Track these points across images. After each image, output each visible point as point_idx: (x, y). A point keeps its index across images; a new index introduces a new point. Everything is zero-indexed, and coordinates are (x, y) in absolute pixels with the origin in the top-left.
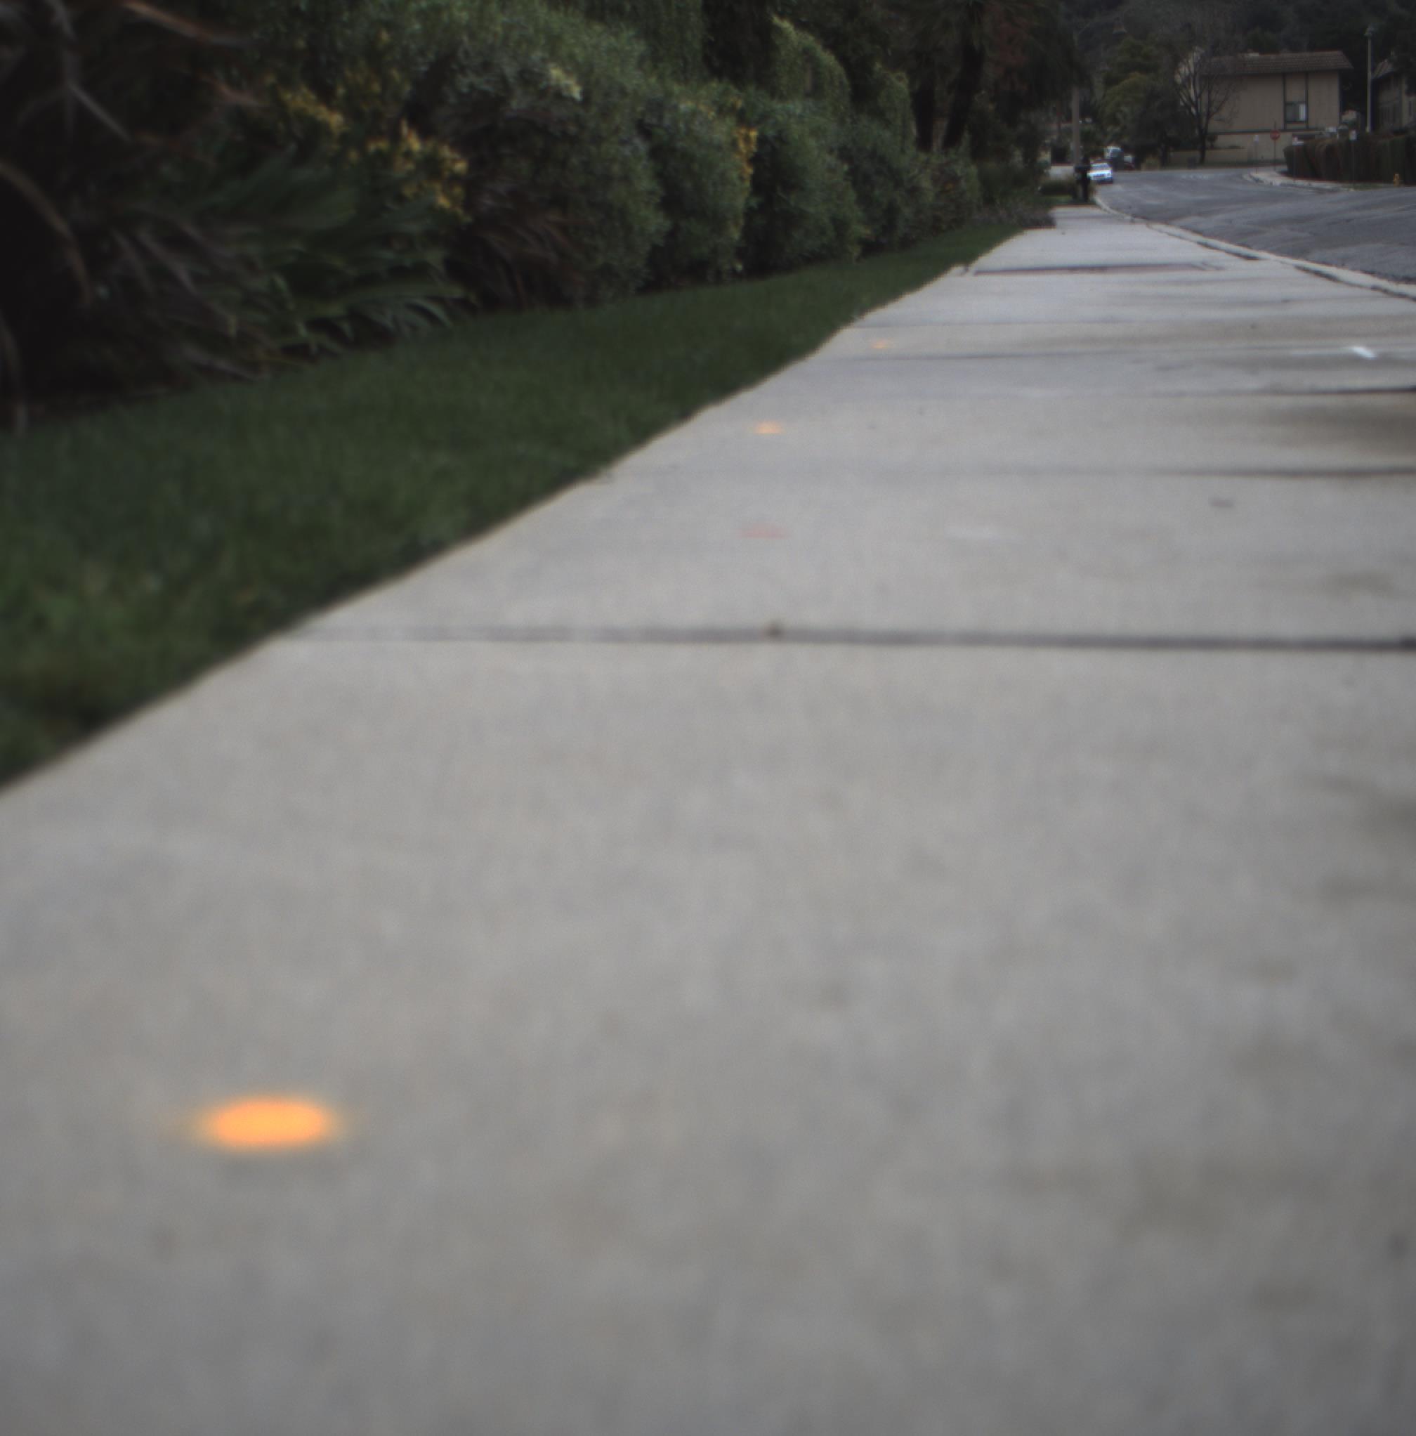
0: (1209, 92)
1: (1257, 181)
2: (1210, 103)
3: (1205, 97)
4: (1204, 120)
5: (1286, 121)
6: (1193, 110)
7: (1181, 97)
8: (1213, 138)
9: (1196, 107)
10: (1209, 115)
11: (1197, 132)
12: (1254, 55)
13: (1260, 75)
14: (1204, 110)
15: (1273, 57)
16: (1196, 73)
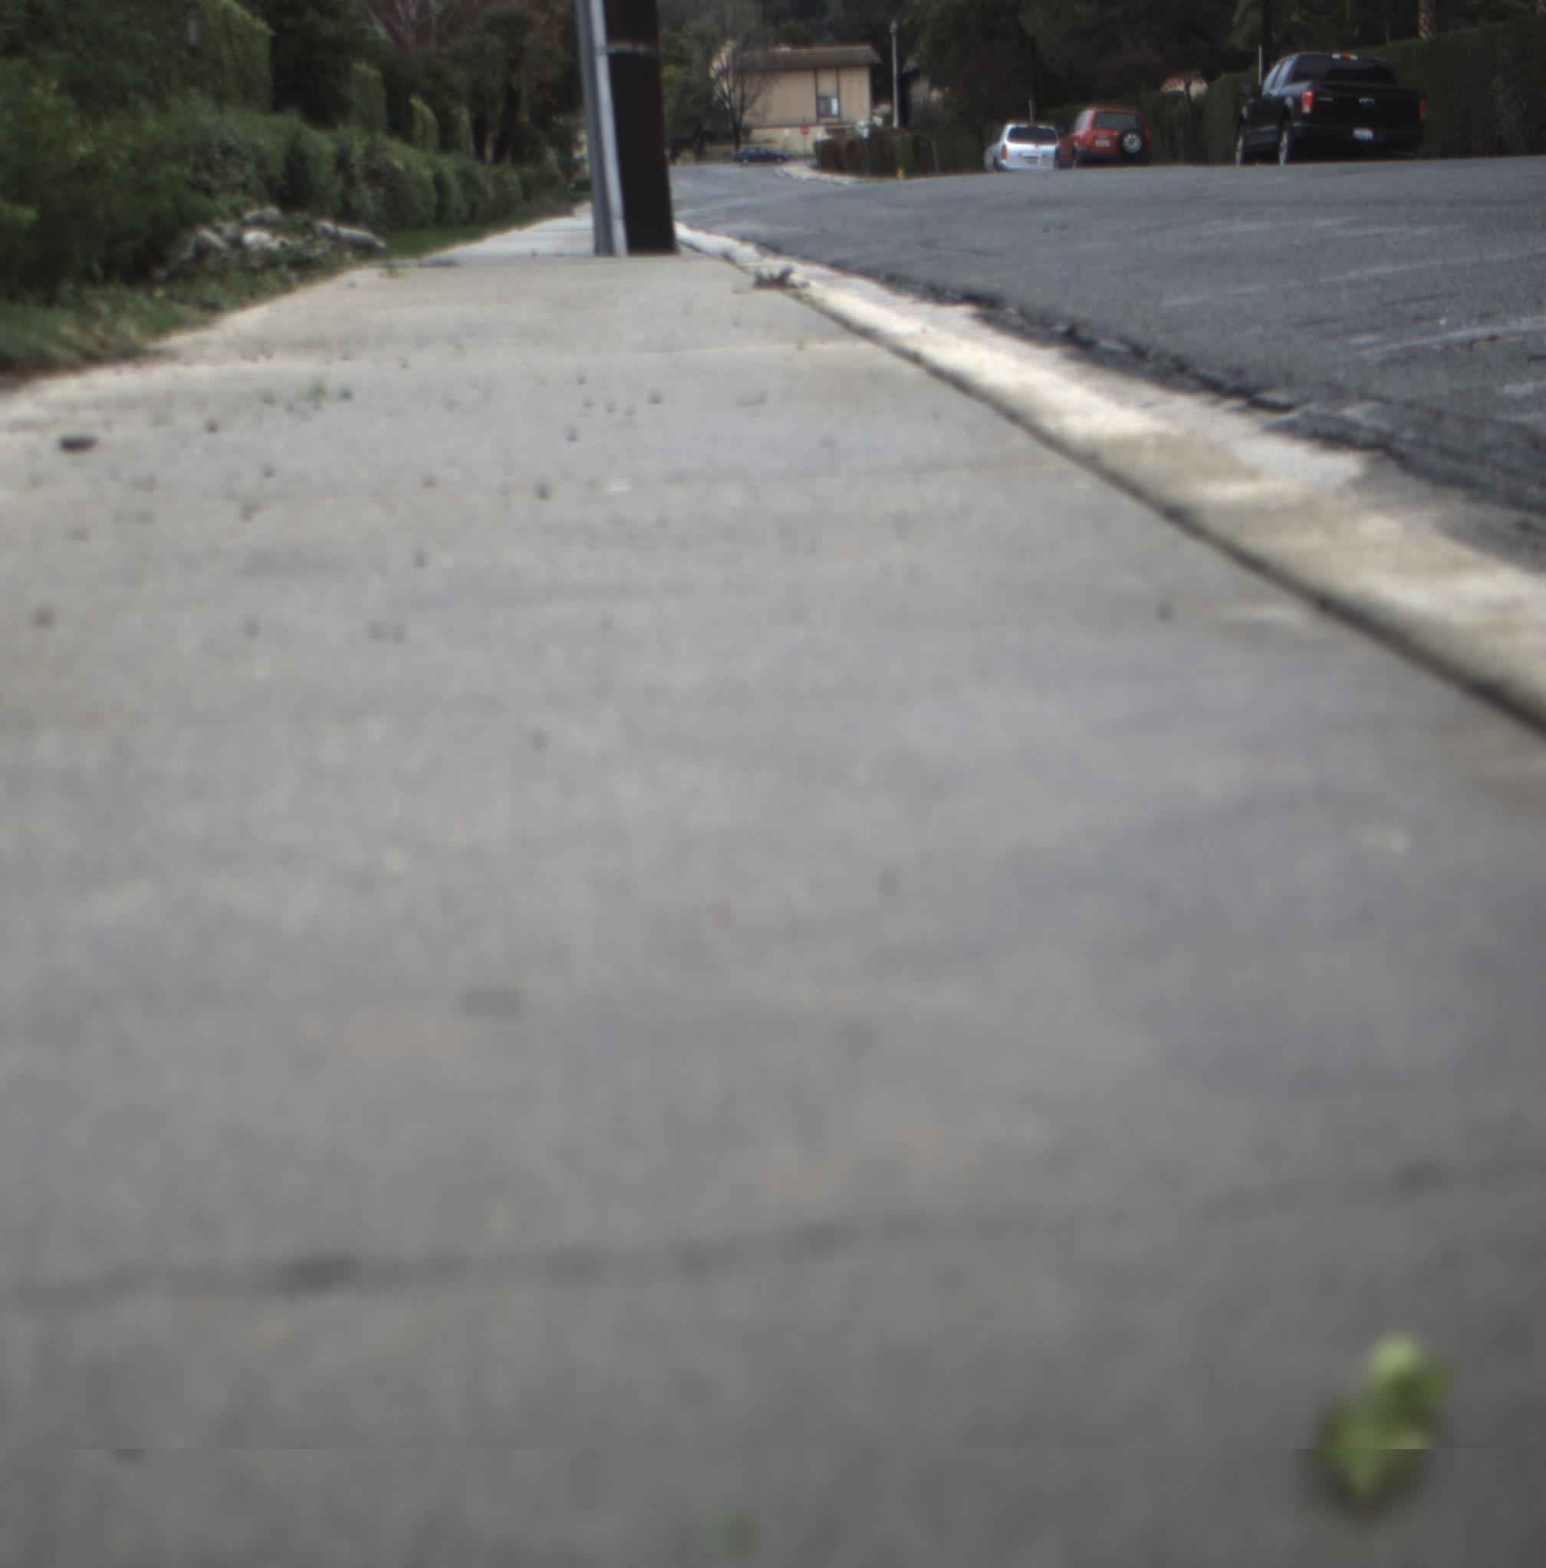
0: (742, 87)
1: (788, 175)
2: (743, 99)
3: (738, 90)
4: (738, 114)
5: (819, 115)
6: (727, 105)
7: (714, 91)
8: (747, 131)
9: (730, 102)
10: (742, 109)
11: (731, 126)
12: (785, 49)
13: (791, 67)
14: (738, 105)
15: (804, 51)
16: (728, 67)
